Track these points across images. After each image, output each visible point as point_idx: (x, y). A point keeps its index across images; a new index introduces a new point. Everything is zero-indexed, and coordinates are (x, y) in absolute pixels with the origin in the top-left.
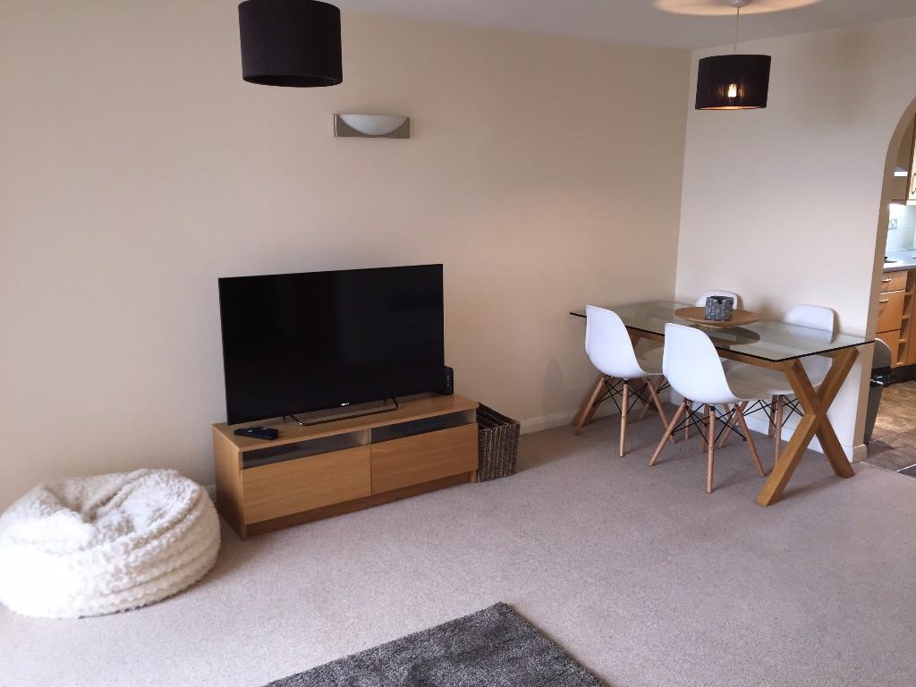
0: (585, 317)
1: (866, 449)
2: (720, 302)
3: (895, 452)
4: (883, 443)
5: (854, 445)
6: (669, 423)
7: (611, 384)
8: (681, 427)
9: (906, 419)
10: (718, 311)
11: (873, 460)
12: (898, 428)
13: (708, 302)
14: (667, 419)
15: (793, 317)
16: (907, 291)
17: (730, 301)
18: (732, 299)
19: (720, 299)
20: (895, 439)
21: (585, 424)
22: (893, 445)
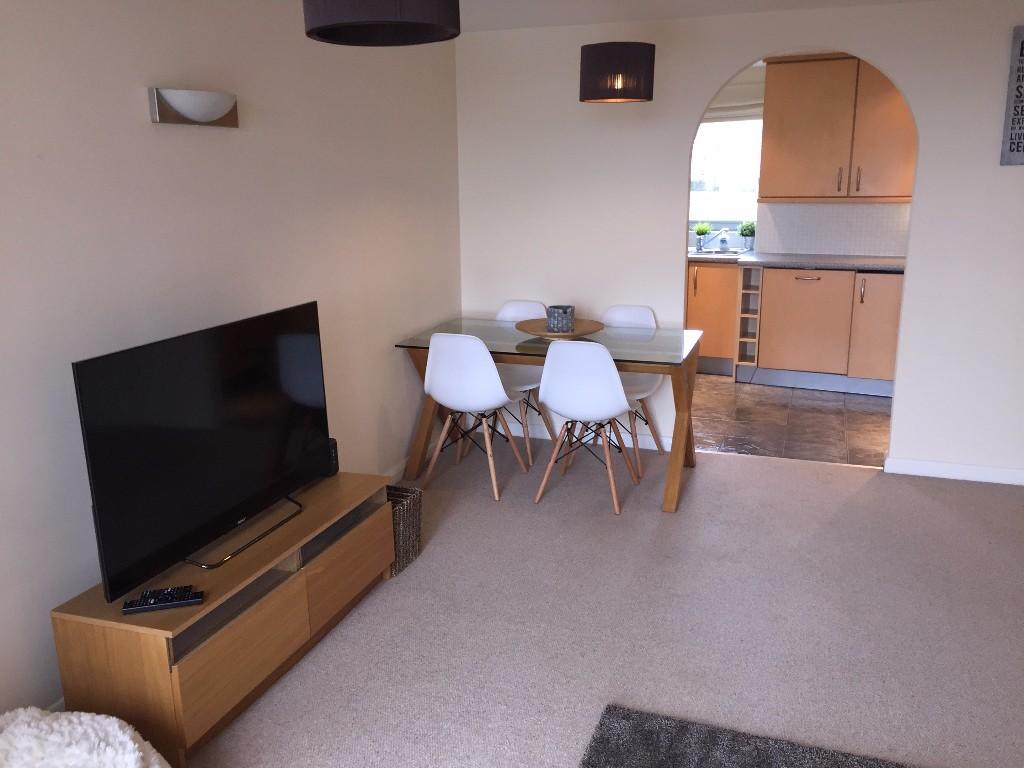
2: (564, 312)
10: (565, 322)
17: (574, 310)
19: (565, 309)
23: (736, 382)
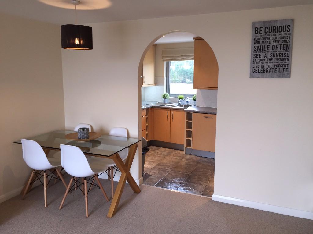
0: (21, 143)
1: (143, 179)
2: (84, 130)
3: (152, 177)
4: (147, 174)
5: (139, 179)
6: (68, 186)
7: (38, 173)
8: (72, 189)
9: (152, 162)
10: (83, 134)
11: (146, 182)
12: (150, 166)
13: (79, 131)
14: (66, 184)
15: (112, 132)
16: (146, 116)
17: (88, 129)
18: (88, 128)
19: (83, 129)
20: (151, 171)
21: (27, 193)
22: (150, 174)
23: (185, 154)
